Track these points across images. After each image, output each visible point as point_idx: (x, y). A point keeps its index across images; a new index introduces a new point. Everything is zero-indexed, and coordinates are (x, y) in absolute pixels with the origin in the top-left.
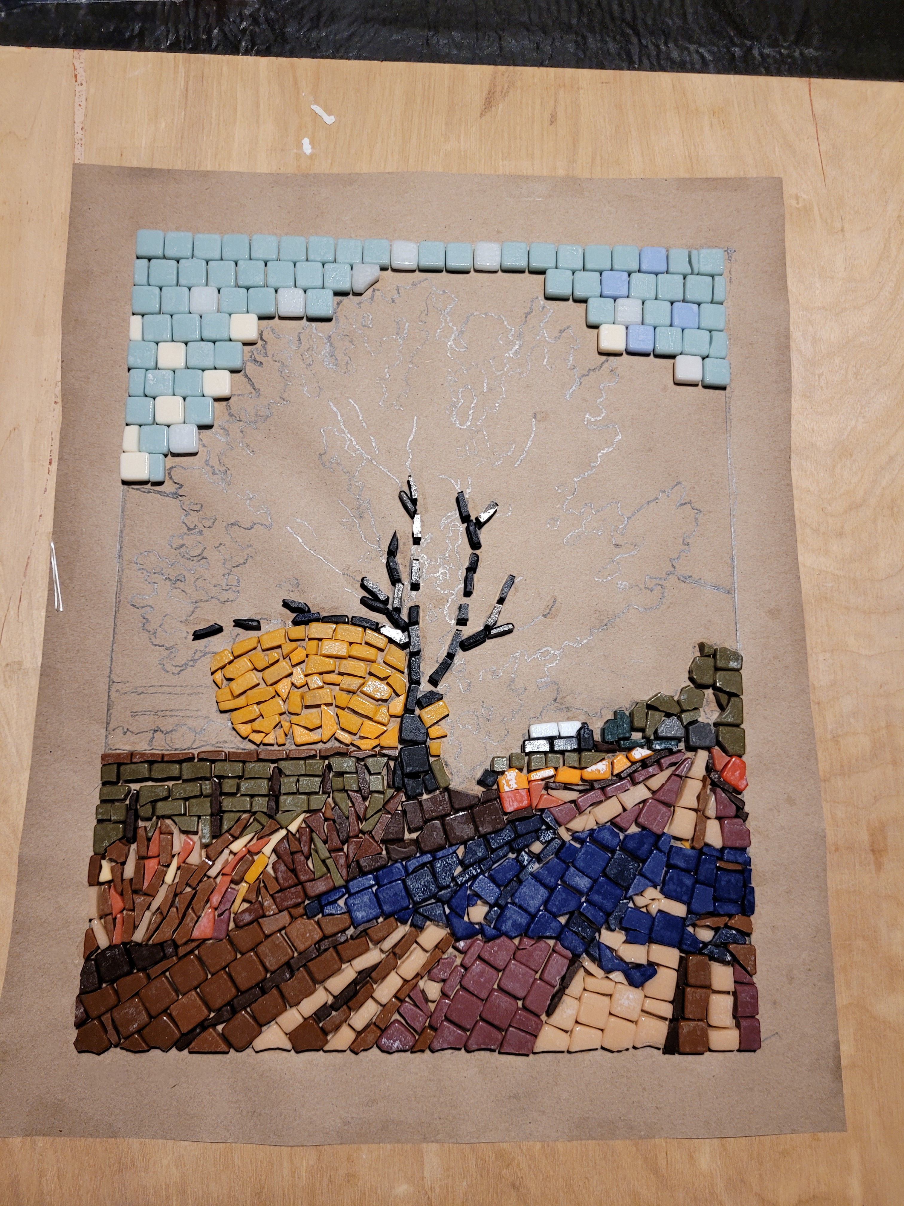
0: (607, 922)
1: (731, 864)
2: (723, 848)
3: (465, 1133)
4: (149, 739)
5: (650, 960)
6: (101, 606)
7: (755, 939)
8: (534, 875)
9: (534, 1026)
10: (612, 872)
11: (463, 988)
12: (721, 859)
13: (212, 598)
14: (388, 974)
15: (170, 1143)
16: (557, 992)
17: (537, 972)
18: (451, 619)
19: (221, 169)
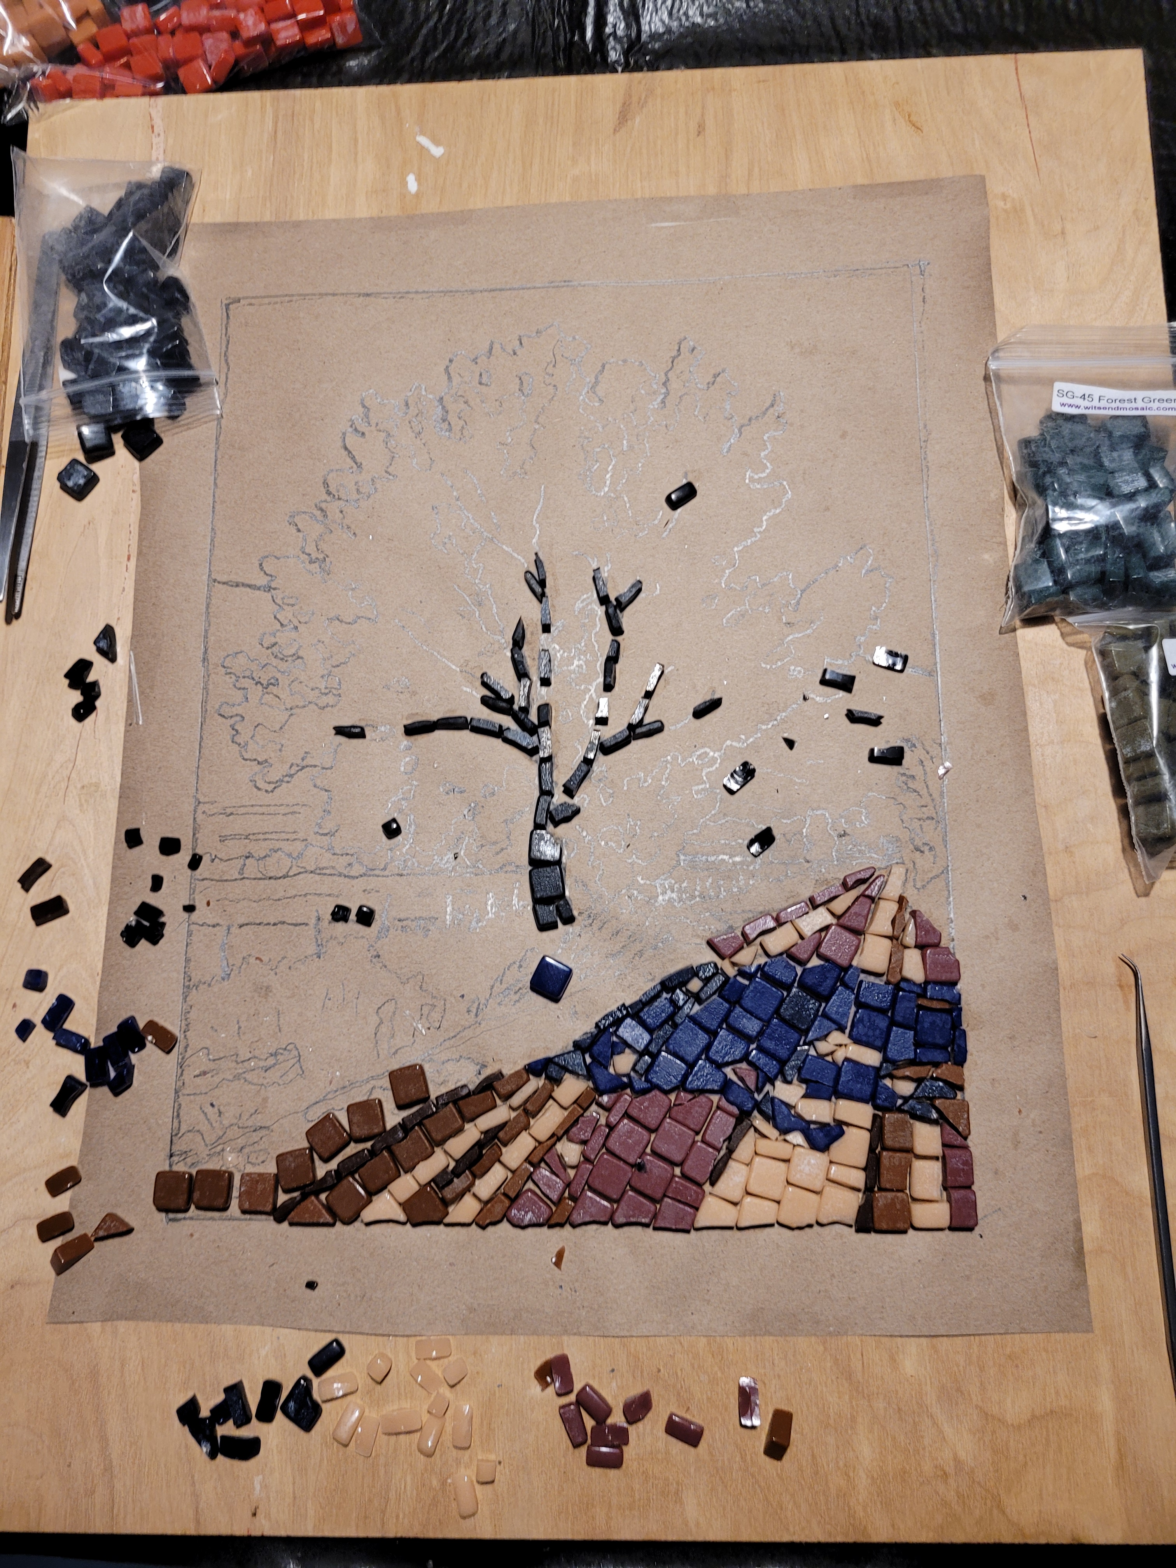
0: (781, 1072)
1: (935, 1002)
2: (927, 983)
3: (614, 1325)
4: (239, 866)
5: (838, 1117)
6: (185, 717)
7: (971, 1093)
8: (692, 1019)
9: (694, 1196)
10: (786, 1011)
11: (610, 1152)
12: (923, 995)
13: (310, 703)
14: (519, 1134)
15: (268, 1330)
16: (722, 1157)
17: (697, 1133)
18: (588, 719)
19: (315, 218)
